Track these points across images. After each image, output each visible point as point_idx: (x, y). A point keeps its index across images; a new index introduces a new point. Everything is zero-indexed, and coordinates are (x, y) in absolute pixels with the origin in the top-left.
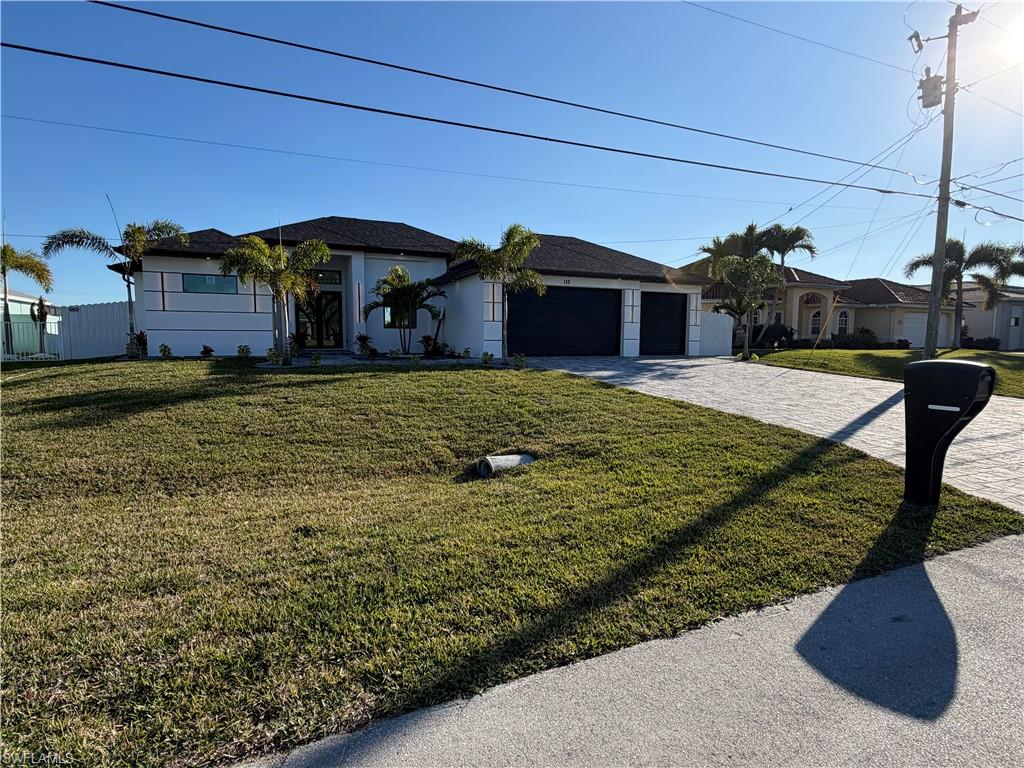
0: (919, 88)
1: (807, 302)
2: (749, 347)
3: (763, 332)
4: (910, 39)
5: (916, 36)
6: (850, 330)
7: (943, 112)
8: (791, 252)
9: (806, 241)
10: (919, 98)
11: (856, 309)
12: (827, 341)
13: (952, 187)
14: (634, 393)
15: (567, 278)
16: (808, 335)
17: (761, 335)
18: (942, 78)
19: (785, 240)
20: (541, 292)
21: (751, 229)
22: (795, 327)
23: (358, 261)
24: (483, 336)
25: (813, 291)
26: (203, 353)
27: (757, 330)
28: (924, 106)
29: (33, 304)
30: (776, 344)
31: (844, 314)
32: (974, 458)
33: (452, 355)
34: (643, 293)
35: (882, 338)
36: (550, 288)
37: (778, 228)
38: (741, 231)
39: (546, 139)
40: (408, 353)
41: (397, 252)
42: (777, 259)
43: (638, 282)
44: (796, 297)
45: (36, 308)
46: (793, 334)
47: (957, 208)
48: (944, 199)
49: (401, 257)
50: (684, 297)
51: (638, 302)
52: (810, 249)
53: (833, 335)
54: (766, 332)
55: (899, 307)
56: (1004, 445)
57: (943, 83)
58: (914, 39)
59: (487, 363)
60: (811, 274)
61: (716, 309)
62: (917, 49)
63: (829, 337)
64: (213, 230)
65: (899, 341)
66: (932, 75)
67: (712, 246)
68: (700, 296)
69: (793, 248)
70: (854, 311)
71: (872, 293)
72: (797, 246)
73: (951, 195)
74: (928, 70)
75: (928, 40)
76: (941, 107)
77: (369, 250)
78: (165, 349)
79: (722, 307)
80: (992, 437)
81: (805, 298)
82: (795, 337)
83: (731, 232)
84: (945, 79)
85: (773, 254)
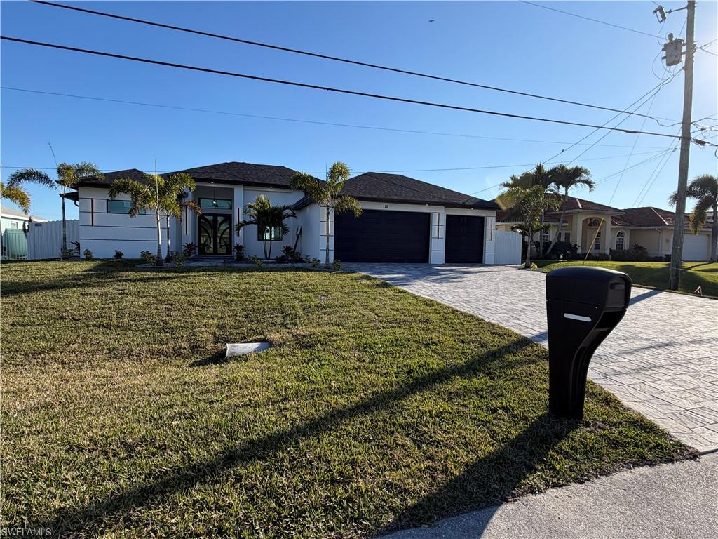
0: (663, 50)
1: (590, 225)
2: (531, 258)
3: (551, 247)
4: (655, 12)
5: (660, 9)
6: (626, 247)
7: (683, 68)
8: (573, 186)
9: (584, 176)
10: (663, 58)
11: (631, 230)
12: (605, 255)
13: (693, 128)
14: (404, 292)
15: (386, 204)
16: (590, 249)
17: (550, 250)
18: (682, 40)
19: (568, 176)
20: (358, 213)
21: (539, 168)
22: (579, 243)
23: (239, 192)
24: (319, 246)
25: (595, 216)
26: (115, 256)
27: (547, 245)
28: (668, 65)
29: (25, 221)
30: (561, 257)
31: (621, 234)
32: (663, 363)
33: (301, 261)
34: (448, 216)
35: (652, 254)
36: (365, 211)
37: (562, 168)
38: (532, 170)
39: (324, 88)
40: (269, 259)
41: (267, 185)
42: (562, 191)
43: (443, 207)
44: (579, 221)
45: (27, 224)
46: (577, 249)
47: (698, 146)
48: (686, 139)
49: (271, 189)
50: (482, 219)
51: (443, 222)
52: (590, 184)
53: (611, 250)
54: (554, 246)
55: (665, 229)
56: (703, 351)
57: (684, 45)
58: (658, 12)
59: (315, 267)
60: (592, 203)
61: (513, 229)
62: (661, 19)
63: (607, 252)
64: (135, 170)
65: (666, 255)
66: (674, 39)
67: (511, 182)
68: (494, 219)
69: (574, 182)
70: (629, 231)
71: (644, 218)
72: (578, 181)
73: (692, 136)
74: (671, 36)
75: (671, 11)
76: (682, 64)
77: (246, 184)
78: (88, 253)
79: (517, 228)
80: (695, 342)
81: (589, 222)
82: (579, 251)
83: (525, 171)
84: (685, 42)
85: (559, 188)
